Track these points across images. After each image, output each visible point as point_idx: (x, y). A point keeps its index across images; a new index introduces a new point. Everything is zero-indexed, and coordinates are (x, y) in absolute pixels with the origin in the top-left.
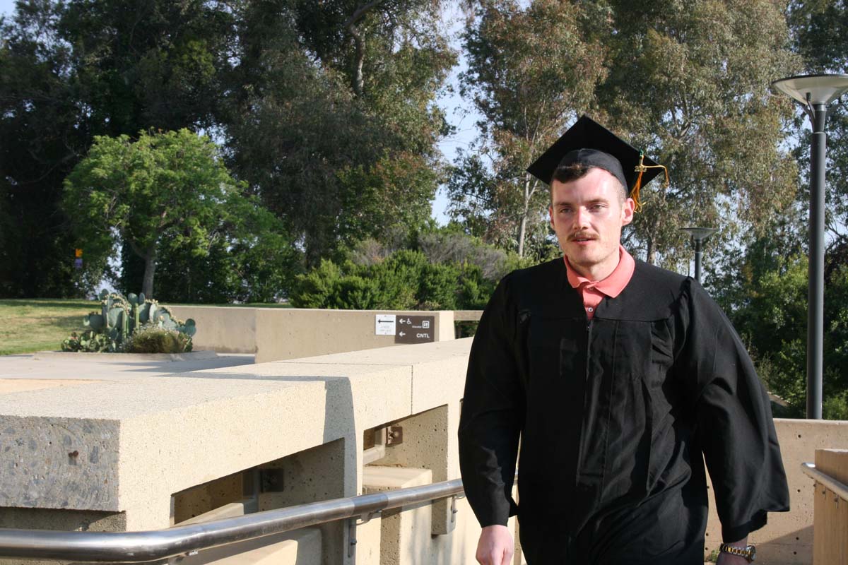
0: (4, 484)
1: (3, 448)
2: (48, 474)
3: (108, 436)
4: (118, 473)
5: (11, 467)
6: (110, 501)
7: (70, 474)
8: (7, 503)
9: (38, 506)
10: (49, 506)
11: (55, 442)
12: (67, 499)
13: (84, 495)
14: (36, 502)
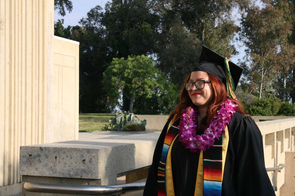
0: (62, 170)
1: (62, 158)
2: (76, 167)
4: (98, 167)
5: (65, 165)
6: (96, 176)
7: (83, 167)
8: (63, 176)
10: (77, 177)
11: (78, 156)
12: (82, 175)
13: (87, 174)
14: (72, 176)
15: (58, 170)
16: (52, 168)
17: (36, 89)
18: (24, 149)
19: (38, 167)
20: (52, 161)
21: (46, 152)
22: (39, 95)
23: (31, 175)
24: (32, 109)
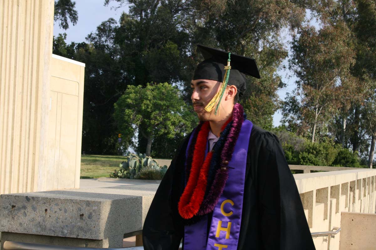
0: (54, 227)
1: (54, 212)
2: (71, 223)
3: (96, 208)
5: (57, 220)
6: (96, 235)
7: (80, 223)
8: (55, 235)
9: (67, 236)
10: (72, 237)
11: (75, 210)
12: (79, 234)
13: (86, 232)
14: (66, 235)
15: (48, 226)
16: (41, 223)
17: (26, 122)
18: (6, 198)
19: (23, 221)
20: (40, 215)
21: (34, 203)
22: (30, 129)
23: (14, 232)
24: (20, 147)
